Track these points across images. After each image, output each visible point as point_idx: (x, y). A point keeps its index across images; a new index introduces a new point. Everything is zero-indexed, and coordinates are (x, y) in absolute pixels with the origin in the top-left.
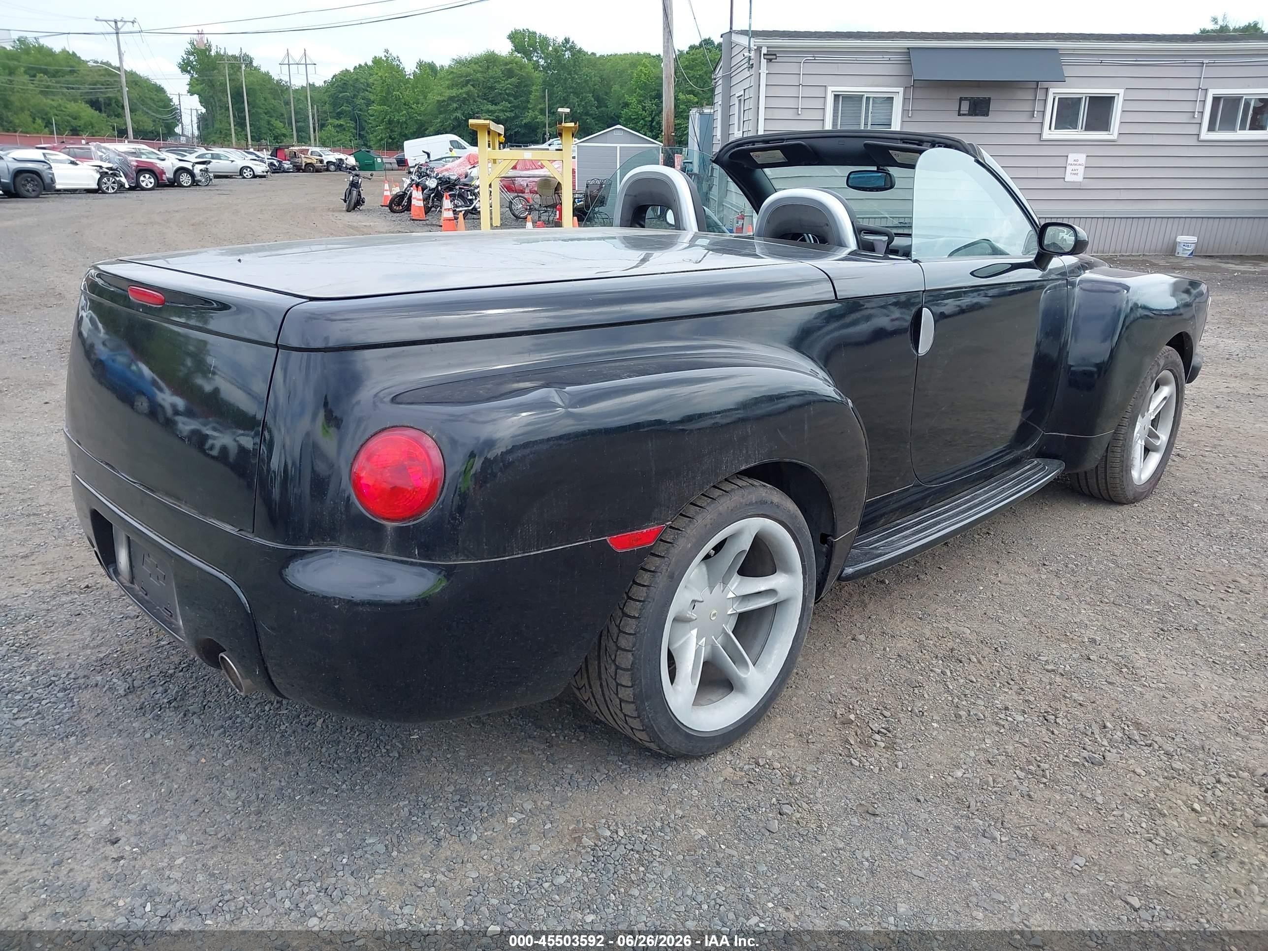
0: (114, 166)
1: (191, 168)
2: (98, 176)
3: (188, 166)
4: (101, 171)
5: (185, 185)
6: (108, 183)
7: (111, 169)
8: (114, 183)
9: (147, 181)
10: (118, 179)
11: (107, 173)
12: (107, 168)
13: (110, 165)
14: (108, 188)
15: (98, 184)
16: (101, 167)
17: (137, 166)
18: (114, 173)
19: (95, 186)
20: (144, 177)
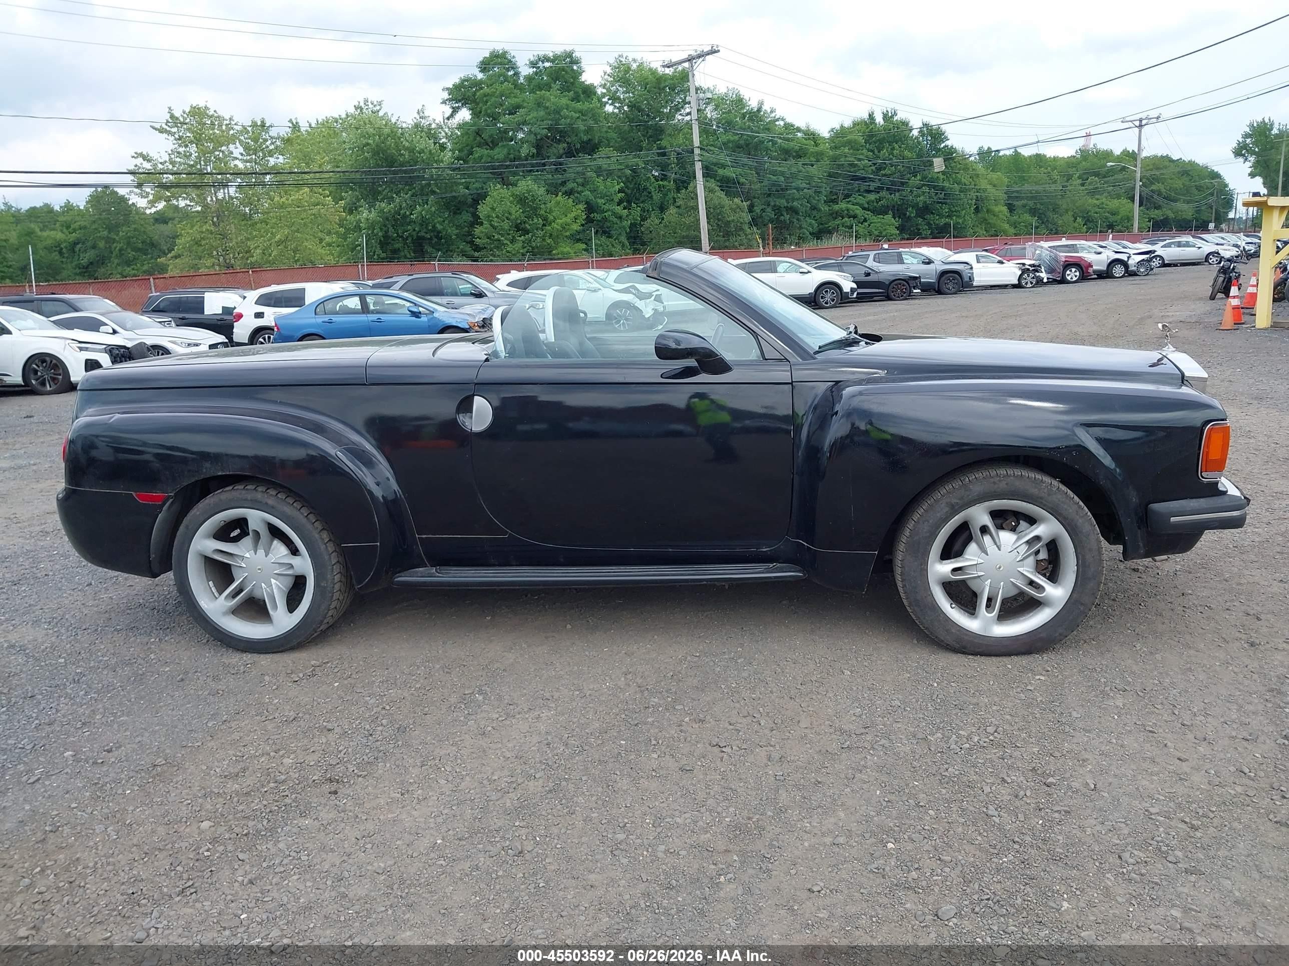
0: (1037, 263)
1: (1126, 259)
2: (1020, 272)
3: (1124, 257)
4: (1023, 268)
5: (1117, 276)
6: (1029, 279)
7: (1033, 265)
8: (1033, 278)
9: (1072, 274)
10: (1038, 274)
11: (1028, 269)
12: (1029, 265)
13: (1032, 262)
14: (1026, 283)
15: (1019, 280)
16: (1024, 264)
17: (1066, 261)
18: (1036, 269)
19: (1016, 282)
20: (1071, 271)
